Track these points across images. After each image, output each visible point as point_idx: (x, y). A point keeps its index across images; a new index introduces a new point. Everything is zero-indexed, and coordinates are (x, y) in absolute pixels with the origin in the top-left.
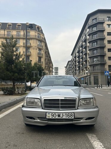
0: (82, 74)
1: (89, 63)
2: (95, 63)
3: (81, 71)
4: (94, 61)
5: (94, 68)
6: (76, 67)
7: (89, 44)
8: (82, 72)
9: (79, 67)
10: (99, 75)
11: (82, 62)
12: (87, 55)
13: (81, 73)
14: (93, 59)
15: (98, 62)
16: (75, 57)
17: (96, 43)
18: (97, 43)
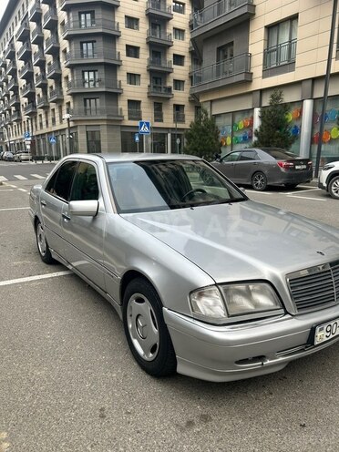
0: (44, 123)
1: (69, 85)
2: (89, 87)
3: (41, 112)
4: (85, 82)
5: (85, 105)
6: (16, 94)
7: (65, 13)
8: (43, 116)
9: (31, 97)
10: (101, 128)
11: (43, 77)
12: (61, 55)
13: (38, 118)
14: (83, 72)
15: (97, 85)
16: (12, 56)
17: (88, 16)
18: (93, 17)
